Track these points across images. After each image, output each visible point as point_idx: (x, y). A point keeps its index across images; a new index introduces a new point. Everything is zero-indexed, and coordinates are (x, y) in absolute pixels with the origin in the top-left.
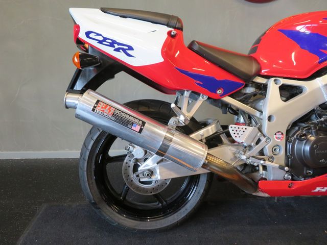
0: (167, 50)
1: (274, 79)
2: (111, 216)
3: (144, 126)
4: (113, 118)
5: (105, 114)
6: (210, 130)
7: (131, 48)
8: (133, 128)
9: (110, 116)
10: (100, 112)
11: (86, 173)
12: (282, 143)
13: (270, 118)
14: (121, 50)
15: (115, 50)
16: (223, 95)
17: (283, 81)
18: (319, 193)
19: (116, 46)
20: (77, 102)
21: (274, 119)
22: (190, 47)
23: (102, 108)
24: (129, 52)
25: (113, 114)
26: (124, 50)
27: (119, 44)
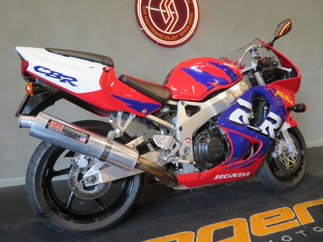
0: (104, 81)
1: (180, 102)
2: (59, 222)
3: (89, 138)
4: (64, 133)
5: (57, 130)
6: (139, 140)
7: (75, 80)
8: (80, 140)
9: (61, 132)
10: (53, 128)
11: (34, 186)
12: (190, 145)
13: (181, 129)
14: (66, 81)
15: (61, 81)
16: (147, 114)
17: (187, 103)
18: (218, 180)
19: (62, 78)
20: (30, 122)
21: (184, 129)
22: (121, 79)
23: (54, 125)
24: (74, 82)
25: (64, 130)
26: (69, 81)
27: (64, 76)
